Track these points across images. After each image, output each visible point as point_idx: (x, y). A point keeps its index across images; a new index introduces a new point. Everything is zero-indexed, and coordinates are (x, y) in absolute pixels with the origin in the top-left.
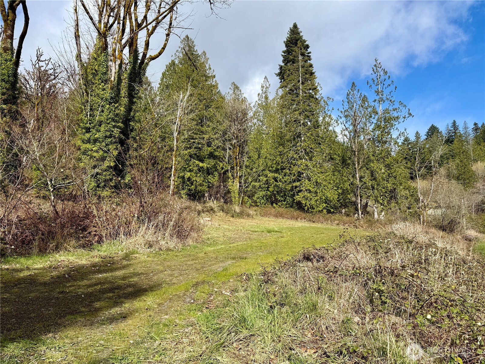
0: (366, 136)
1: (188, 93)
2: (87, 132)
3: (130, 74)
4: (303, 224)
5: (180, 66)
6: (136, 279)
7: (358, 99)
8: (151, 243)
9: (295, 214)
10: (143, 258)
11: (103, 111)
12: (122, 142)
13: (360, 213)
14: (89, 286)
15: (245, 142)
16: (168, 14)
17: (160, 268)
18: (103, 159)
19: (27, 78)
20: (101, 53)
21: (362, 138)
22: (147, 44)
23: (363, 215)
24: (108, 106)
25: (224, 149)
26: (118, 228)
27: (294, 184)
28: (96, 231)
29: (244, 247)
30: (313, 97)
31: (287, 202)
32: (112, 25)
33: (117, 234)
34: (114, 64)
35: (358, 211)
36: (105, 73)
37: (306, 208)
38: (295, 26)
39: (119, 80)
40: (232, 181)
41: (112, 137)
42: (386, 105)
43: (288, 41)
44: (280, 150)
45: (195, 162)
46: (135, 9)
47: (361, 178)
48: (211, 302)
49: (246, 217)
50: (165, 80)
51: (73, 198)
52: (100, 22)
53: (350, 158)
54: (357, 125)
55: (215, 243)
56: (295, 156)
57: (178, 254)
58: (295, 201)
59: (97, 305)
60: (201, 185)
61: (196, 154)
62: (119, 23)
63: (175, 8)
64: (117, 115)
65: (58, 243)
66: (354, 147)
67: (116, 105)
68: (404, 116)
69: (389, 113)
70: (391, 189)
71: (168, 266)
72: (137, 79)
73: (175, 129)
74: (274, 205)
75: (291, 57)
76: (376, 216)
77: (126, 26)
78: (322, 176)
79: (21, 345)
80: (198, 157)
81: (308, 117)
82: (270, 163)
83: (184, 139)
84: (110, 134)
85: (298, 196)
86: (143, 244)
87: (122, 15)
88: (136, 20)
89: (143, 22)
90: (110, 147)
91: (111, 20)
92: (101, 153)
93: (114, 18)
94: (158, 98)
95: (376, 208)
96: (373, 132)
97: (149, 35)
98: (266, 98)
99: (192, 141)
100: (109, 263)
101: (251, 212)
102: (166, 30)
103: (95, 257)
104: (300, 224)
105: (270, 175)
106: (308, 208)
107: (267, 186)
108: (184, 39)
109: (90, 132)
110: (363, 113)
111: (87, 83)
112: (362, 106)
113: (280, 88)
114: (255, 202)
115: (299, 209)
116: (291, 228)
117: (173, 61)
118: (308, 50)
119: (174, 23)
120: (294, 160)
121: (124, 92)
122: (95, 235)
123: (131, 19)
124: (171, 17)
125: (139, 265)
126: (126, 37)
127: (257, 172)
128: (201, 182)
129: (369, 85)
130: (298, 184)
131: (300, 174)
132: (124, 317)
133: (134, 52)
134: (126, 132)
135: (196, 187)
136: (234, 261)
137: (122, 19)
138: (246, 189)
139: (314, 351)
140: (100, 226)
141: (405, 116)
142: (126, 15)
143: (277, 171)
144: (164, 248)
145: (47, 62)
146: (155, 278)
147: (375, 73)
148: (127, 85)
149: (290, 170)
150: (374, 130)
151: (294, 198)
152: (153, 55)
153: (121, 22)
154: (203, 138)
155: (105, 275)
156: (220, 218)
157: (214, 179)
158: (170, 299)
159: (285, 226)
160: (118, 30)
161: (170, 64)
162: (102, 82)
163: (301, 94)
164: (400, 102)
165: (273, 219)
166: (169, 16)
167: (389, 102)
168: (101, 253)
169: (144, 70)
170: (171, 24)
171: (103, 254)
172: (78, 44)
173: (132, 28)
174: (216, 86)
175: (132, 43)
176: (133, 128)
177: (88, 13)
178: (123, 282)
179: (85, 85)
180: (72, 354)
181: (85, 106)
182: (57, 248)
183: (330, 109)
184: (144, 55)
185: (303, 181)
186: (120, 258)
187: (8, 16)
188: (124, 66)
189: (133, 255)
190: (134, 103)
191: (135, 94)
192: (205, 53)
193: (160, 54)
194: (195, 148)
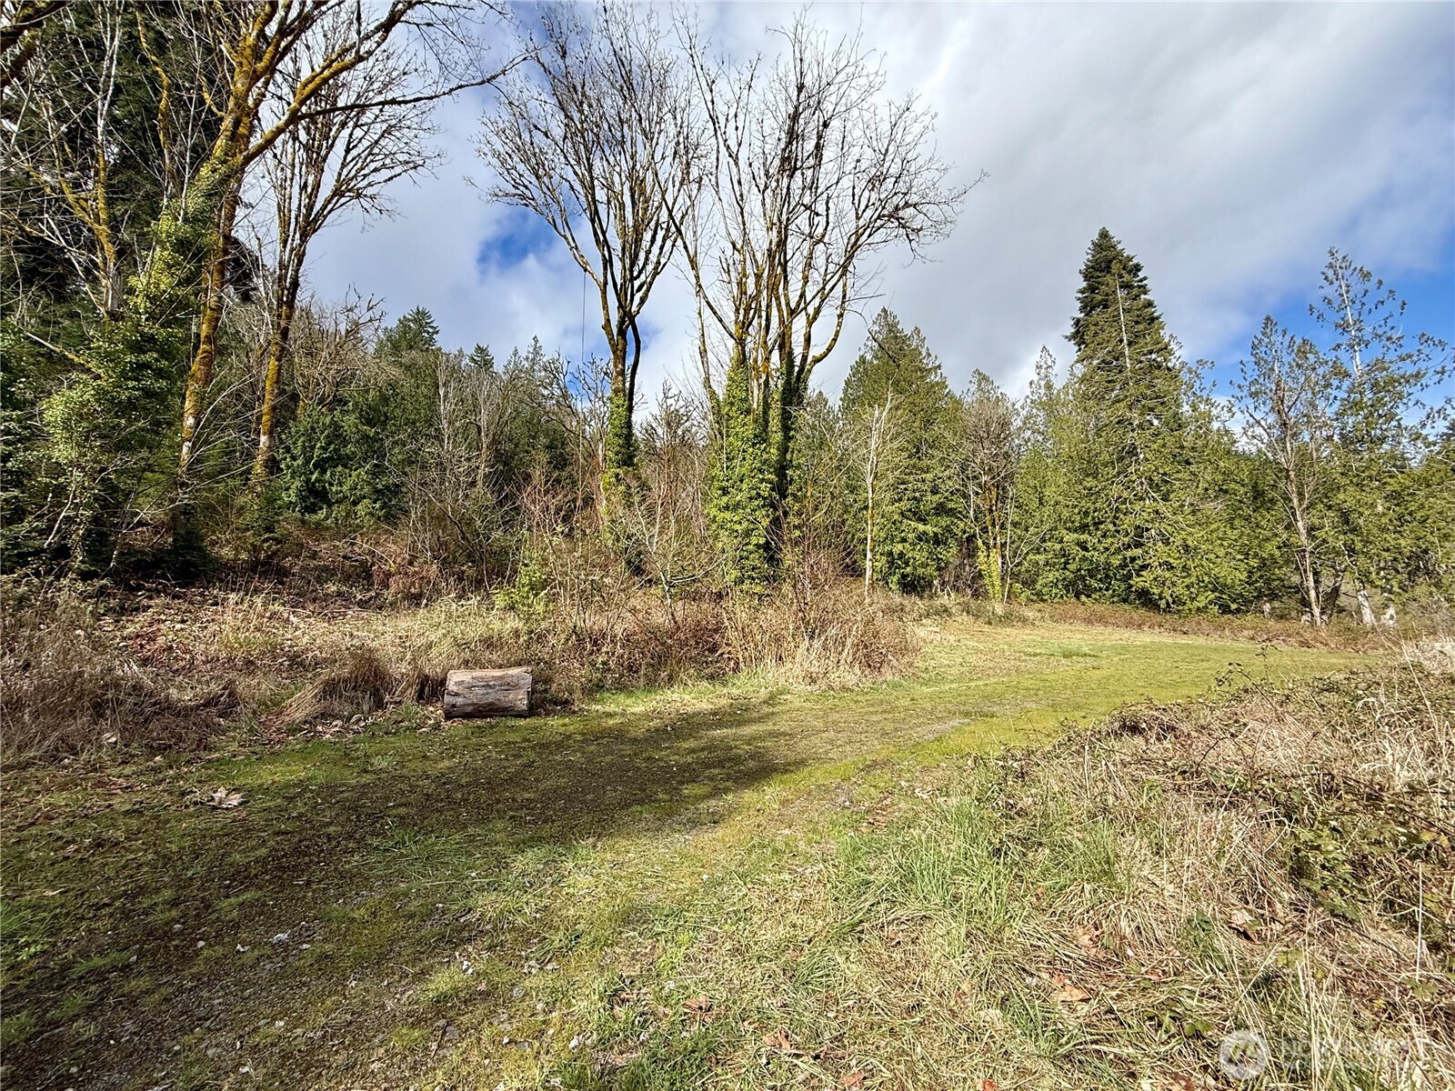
0: (1318, 433)
1: (889, 406)
2: (724, 495)
3: (783, 393)
4: (1157, 639)
5: (877, 362)
6: (770, 744)
7: (1284, 352)
9: (1135, 616)
10: (797, 703)
11: (744, 459)
12: (775, 505)
13: (1317, 611)
14: (692, 751)
15: (1010, 477)
16: (838, 281)
17: (819, 724)
18: (748, 533)
19: (654, 425)
21: (1307, 439)
22: (808, 340)
23: (1325, 617)
24: (751, 450)
25: (966, 496)
27: (1129, 554)
28: (729, 653)
29: (1000, 688)
30: (1159, 367)
31: (1114, 591)
34: (756, 382)
35: (1310, 605)
36: (746, 400)
37: (1163, 604)
38: (1104, 235)
39: (767, 406)
40: (985, 554)
41: (759, 498)
42: (1376, 350)
43: (1088, 267)
44: (1089, 485)
45: (910, 525)
46: (785, 288)
47: (1311, 530)
48: (883, 810)
49: (1020, 624)
50: (850, 391)
53: (1274, 487)
54: (1286, 410)
55: (940, 678)
56: (1125, 495)
57: (861, 699)
58: (1133, 589)
60: (925, 565)
61: (910, 510)
62: (761, 316)
63: (851, 268)
64: (765, 462)
65: (672, 672)
66: (1283, 460)
67: (763, 447)
68: (1439, 369)
69: (1385, 369)
70: (1412, 552)
71: (834, 721)
72: (795, 399)
73: (868, 470)
74: (1083, 598)
75: (1099, 298)
76: (1368, 616)
77: (772, 318)
78: (1199, 533)
80: (915, 514)
81: (1152, 410)
82: (1066, 514)
83: (887, 486)
84: (757, 494)
85: (1141, 578)
88: (788, 304)
89: (798, 304)
90: (758, 513)
92: (745, 524)
95: (1367, 598)
96: (1337, 419)
97: (810, 324)
98: (1049, 387)
99: (903, 487)
100: (740, 709)
101: (1030, 613)
102: (837, 308)
103: (723, 697)
104: (1146, 637)
105: (1070, 537)
106: (1168, 603)
107: (1063, 560)
108: (879, 315)
109: (729, 493)
110: (1302, 380)
111: (721, 418)
112: (1299, 366)
113: (1077, 362)
114: (1039, 594)
115: (1144, 605)
116: (1123, 648)
117: (861, 357)
118: (1139, 273)
119: (850, 293)
120: (1124, 502)
121: (775, 423)
122: (729, 659)
123: (779, 305)
124: (845, 285)
125: (786, 717)
126: (773, 335)
127: (1037, 533)
128: (923, 559)
129: (1316, 314)
130: (1139, 552)
131: (1140, 531)
132: (715, 822)
133: (788, 357)
134: (781, 488)
135: (915, 569)
136: (967, 720)
137: (764, 308)
138: (1016, 569)
139: (1080, 997)
141: (1443, 368)
142: (772, 300)
143: (1084, 528)
144: (836, 685)
145: (676, 398)
146: (802, 744)
147: (1332, 283)
148: (779, 411)
149: (1115, 525)
150: (1340, 415)
151: (1131, 582)
152: (817, 355)
153: (764, 314)
154: (924, 480)
155: (725, 731)
156: (962, 627)
157: (951, 553)
159: (1108, 643)
160: (759, 328)
162: (742, 413)
163: (1129, 366)
164: (1423, 335)
165: (1080, 628)
166: (841, 283)
167: (1384, 342)
169: (805, 381)
170: (844, 297)
171: (735, 692)
172: (705, 363)
173: (782, 318)
174: (943, 385)
175: (784, 342)
176: (791, 479)
177: (715, 313)
181: (720, 455)
182: (670, 680)
183: (1208, 385)
184: (804, 358)
185: (1150, 545)
186: (760, 700)
187: (618, 345)
188: (772, 382)
189: (782, 697)
190: (791, 438)
191: (792, 423)
192: (917, 330)
193: (829, 350)
194: (909, 499)
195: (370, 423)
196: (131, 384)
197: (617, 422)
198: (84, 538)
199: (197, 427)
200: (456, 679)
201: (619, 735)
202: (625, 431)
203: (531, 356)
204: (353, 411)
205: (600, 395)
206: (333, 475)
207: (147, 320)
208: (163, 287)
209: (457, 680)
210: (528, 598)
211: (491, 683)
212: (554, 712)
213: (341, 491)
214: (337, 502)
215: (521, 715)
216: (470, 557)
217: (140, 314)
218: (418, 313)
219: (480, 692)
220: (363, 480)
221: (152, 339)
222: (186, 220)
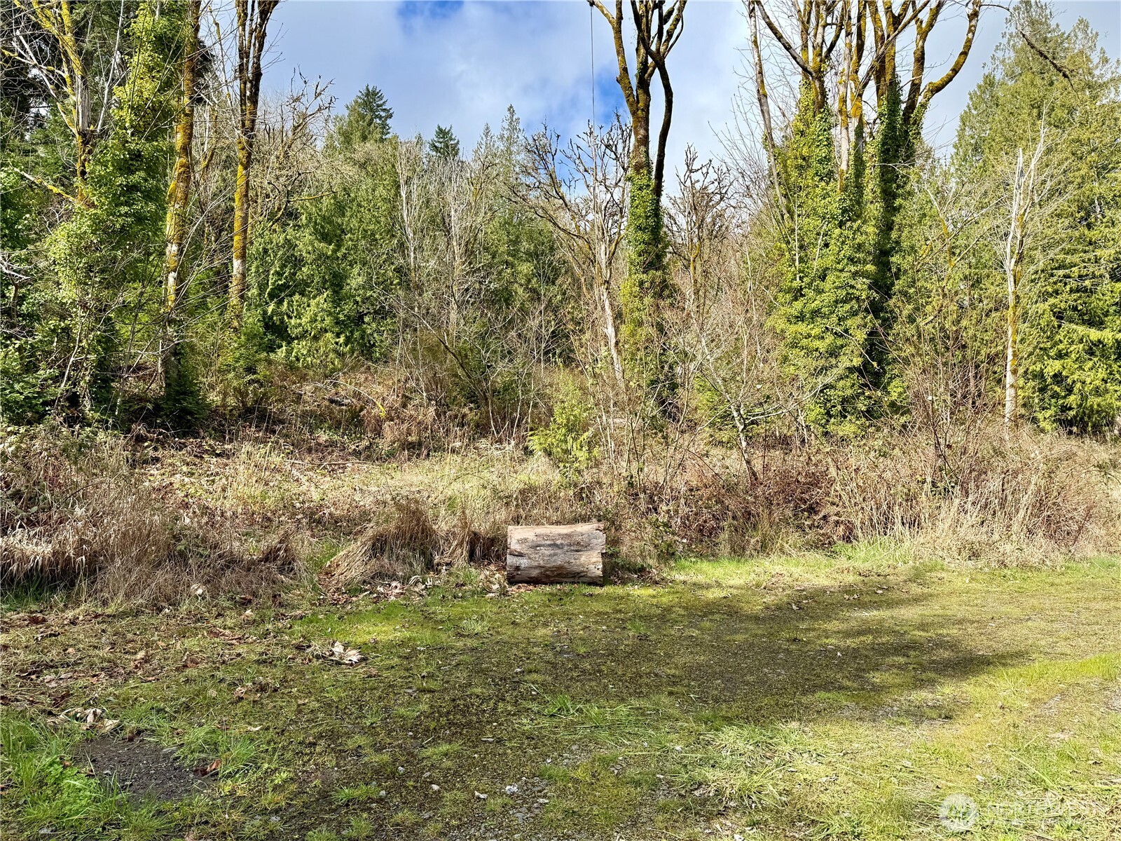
1: (1041, 147)
2: (796, 298)
3: (883, 143)
5: (1011, 83)
6: (954, 631)
8: (977, 547)
10: (960, 583)
11: (827, 245)
12: (876, 309)
14: (847, 634)
18: (833, 353)
19: (673, 212)
20: (814, 116)
22: (920, 59)
24: (837, 231)
26: (889, 507)
28: (837, 514)
32: (833, 45)
33: (887, 522)
34: (844, 131)
36: (827, 159)
39: (859, 163)
41: (851, 299)
45: (1075, 331)
50: (968, 132)
51: (784, 442)
52: (805, 46)
57: (1057, 581)
59: (877, 678)
60: (1098, 392)
61: (1075, 309)
62: (848, 34)
64: (859, 247)
65: (764, 535)
67: (855, 225)
71: (1033, 608)
72: (902, 151)
73: (1008, 250)
77: (866, 34)
79: (745, 733)
80: (1081, 314)
83: (1036, 272)
84: (848, 294)
86: (954, 548)
87: (854, 14)
88: (889, 9)
89: (905, 9)
90: (849, 322)
91: (830, 33)
92: (829, 338)
93: (834, 27)
94: (953, 184)
97: (923, 35)
99: (1061, 272)
100: (880, 588)
102: (967, 5)
103: (846, 572)
109: (804, 296)
111: (790, 191)
117: (987, 77)
121: (871, 185)
122: (837, 523)
123: (875, 13)
125: (954, 599)
126: (868, 60)
128: (1098, 383)
132: (946, 717)
133: (890, 89)
134: (882, 284)
135: (1084, 398)
137: (854, 21)
140: (847, 504)
142: (865, 8)
144: (1011, 561)
145: (704, 170)
146: (1005, 633)
148: (878, 170)
152: (937, 80)
153: (854, 29)
154: (1097, 260)
155: (875, 613)
158: (1062, 694)
160: (847, 52)
161: (980, 87)
162: (822, 179)
168: (856, 564)
169: (917, 123)
171: (863, 566)
172: (764, 112)
173: (880, 33)
175: (882, 69)
176: (899, 270)
177: (780, 38)
178: (922, 633)
179: (786, 196)
180: (846, 774)
181: (788, 242)
182: (764, 548)
184: (916, 88)
186: (903, 578)
187: (638, 102)
188: (867, 130)
189: (933, 574)
190: (897, 209)
191: (899, 187)
192: (1083, 25)
193: (955, 71)
194: (1071, 291)
195: (325, 237)
196: (124, 209)
197: (640, 211)
198: (91, 384)
199: (181, 255)
200: (517, 536)
201: (729, 611)
202: (651, 221)
203: (506, 134)
204: (307, 225)
205: (600, 177)
206: (290, 304)
207: (133, 135)
208: (146, 95)
209: (519, 537)
210: (566, 442)
211: (558, 542)
212: (631, 580)
213: (300, 325)
214: (297, 338)
215: (593, 582)
216: (472, 398)
217: (126, 129)
218: (367, 95)
219: (547, 553)
220: (323, 310)
221: (137, 156)
222: (162, 13)
